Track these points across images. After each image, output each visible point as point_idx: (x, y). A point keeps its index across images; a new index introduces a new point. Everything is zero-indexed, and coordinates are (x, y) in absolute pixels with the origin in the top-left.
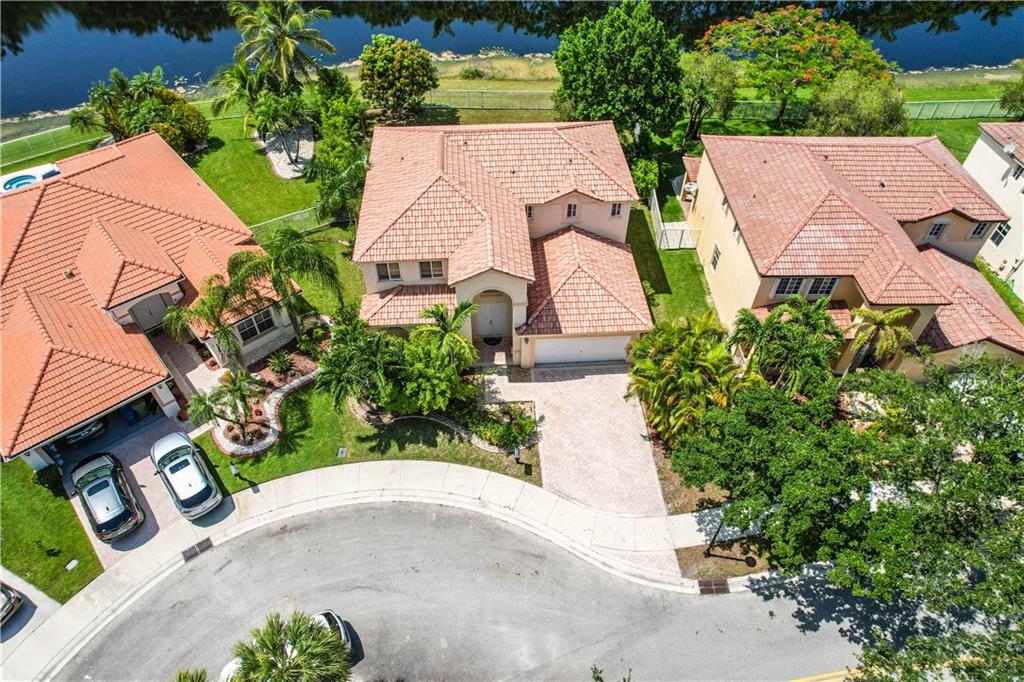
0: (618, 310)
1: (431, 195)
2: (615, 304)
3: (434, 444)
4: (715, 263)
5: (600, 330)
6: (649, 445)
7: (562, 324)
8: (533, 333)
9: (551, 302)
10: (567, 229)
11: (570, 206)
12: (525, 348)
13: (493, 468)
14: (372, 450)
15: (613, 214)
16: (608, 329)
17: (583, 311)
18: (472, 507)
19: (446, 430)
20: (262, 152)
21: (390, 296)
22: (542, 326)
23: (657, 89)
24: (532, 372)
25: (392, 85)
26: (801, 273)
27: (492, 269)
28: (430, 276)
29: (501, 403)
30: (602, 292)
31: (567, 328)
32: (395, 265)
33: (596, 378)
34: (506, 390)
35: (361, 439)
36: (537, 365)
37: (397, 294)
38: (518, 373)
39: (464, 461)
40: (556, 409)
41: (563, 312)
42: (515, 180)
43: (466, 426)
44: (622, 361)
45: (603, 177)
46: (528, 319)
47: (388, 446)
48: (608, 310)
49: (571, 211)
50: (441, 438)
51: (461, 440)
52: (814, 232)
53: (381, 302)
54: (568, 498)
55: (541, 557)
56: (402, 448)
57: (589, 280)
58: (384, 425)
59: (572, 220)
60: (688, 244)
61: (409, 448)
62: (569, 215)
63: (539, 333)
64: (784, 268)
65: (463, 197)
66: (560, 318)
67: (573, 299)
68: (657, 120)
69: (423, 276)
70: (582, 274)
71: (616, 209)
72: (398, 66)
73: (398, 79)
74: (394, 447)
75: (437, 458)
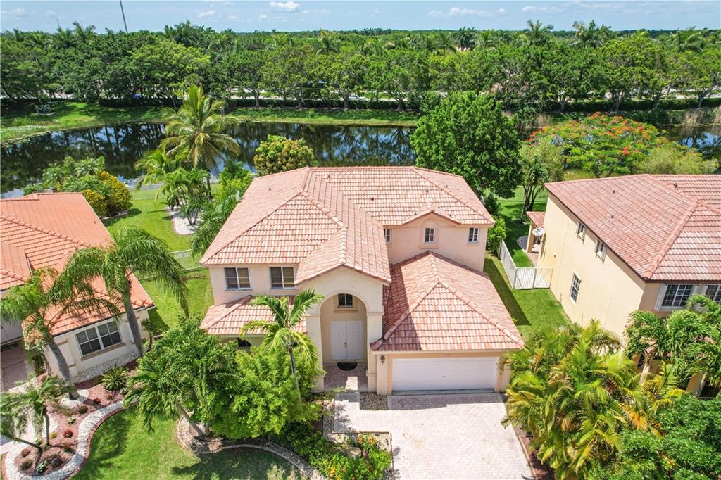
0: (484, 326)
1: (290, 207)
2: (480, 320)
4: (574, 294)
5: (465, 347)
7: (422, 341)
8: (390, 349)
9: (409, 317)
10: (427, 254)
11: (427, 230)
12: (381, 369)
15: (470, 240)
16: (475, 347)
17: (445, 327)
19: (281, 462)
20: (170, 218)
21: (237, 305)
22: (399, 341)
24: (389, 399)
27: (343, 265)
28: (281, 286)
29: (352, 433)
30: (464, 308)
31: (427, 344)
32: (244, 271)
33: (462, 407)
34: (357, 418)
35: (178, 471)
36: (394, 392)
37: (245, 304)
38: (372, 400)
40: (417, 442)
41: (423, 327)
42: (374, 205)
43: (306, 459)
44: (491, 390)
45: (459, 204)
46: (384, 333)
48: (473, 327)
49: (429, 234)
50: (274, 473)
51: (299, 476)
53: (225, 311)
57: (450, 296)
58: (211, 454)
59: (430, 244)
60: (541, 283)
62: (427, 240)
63: (396, 350)
65: (320, 210)
66: (419, 334)
67: (434, 314)
69: (274, 286)
70: (442, 290)
71: (473, 233)
72: (285, 154)
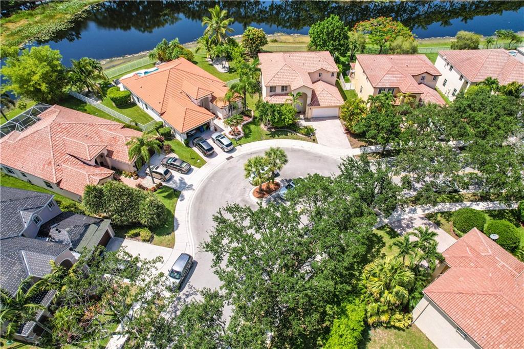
0: (335, 100)
1: (284, 69)
2: (335, 98)
3: (288, 135)
4: (361, 91)
5: (331, 105)
6: (346, 135)
7: (320, 104)
8: (312, 106)
9: (317, 98)
10: (319, 80)
11: (320, 73)
12: (310, 111)
13: (304, 140)
14: (271, 137)
15: (332, 76)
16: (333, 105)
17: (326, 100)
18: (301, 148)
19: (290, 132)
20: (211, 65)
21: (273, 97)
22: (315, 104)
23: (342, 42)
25: (254, 43)
26: (384, 87)
27: (304, 86)
28: (284, 90)
29: (304, 126)
30: (331, 95)
31: (322, 105)
32: (275, 87)
33: (329, 121)
35: (267, 135)
36: (312, 118)
37: (275, 96)
38: (307, 119)
39: (296, 139)
40: (319, 127)
42: (304, 66)
43: (295, 131)
44: (336, 117)
45: (329, 65)
46: (311, 101)
47: (275, 136)
48: (333, 100)
49: (320, 75)
50: (289, 134)
51: (294, 134)
52: (388, 77)
53: (271, 98)
54: (325, 146)
55: (320, 157)
56: (279, 136)
57: (327, 93)
58: (273, 132)
59: (320, 78)
60: (352, 88)
61: (281, 136)
63: (314, 106)
64: (380, 86)
66: (320, 102)
67: (323, 97)
68: (342, 51)
69: (282, 91)
70: (325, 91)
71: (333, 74)
72: (257, 37)
73: (257, 41)
74: (277, 136)
75: (288, 139)
